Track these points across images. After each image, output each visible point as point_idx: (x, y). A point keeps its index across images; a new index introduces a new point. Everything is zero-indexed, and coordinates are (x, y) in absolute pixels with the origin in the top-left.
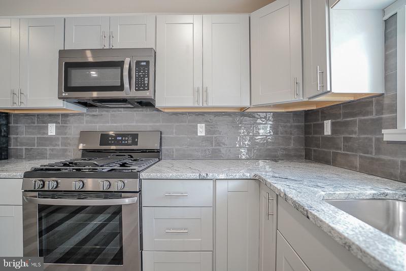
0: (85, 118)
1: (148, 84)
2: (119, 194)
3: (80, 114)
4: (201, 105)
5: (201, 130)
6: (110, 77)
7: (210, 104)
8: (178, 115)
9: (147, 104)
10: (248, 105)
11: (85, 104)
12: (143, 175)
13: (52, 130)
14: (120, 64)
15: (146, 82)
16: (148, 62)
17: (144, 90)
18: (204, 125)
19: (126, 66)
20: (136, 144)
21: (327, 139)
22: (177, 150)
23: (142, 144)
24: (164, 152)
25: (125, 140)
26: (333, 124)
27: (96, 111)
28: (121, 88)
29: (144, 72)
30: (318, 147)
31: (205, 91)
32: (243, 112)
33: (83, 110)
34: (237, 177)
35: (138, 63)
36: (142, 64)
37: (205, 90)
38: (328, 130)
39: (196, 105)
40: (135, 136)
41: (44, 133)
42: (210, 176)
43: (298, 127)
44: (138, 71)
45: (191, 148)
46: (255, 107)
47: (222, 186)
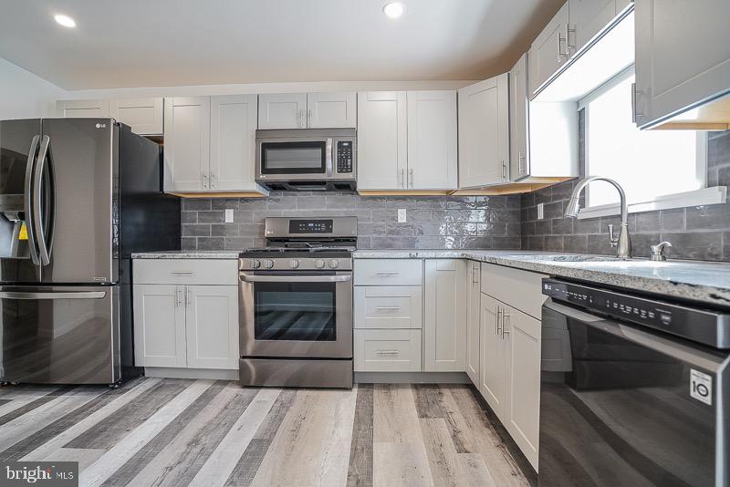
0: (268, 203)
1: (351, 166)
2: (333, 272)
3: (264, 199)
4: (405, 188)
5: (402, 216)
6: (310, 158)
7: (415, 187)
8: (376, 198)
9: (347, 187)
10: (455, 187)
11: (274, 187)
12: (356, 254)
13: (229, 216)
14: (322, 145)
15: (349, 164)
16: (350, 143)
17: (347, 172)
18: (405, 210)
19: (329, 147)
20: (331, 231)
21: (541, 223)
22: (375, 239)
23: (337, 231)
24: (359, 241)
25: (317, 227)
26: (545, 206)
27: (281, 195)
28: (322, 170)
29: (347, 153)
30: (533, 233)
31: (410, 173)
32: (449, 196)
33: (267, 193)
34: (446, 256)
35: (340, 144)
36: (345, 144)
37: (409, 171)
38: (541, 216)
39: (401, 188)
40: (329, 223)
41: (221, 221)
42: (420, 255)
43: (514, 213)
44: (340, 152)
45: (391, 236)
46: (464, 190)
47: (431, 265)
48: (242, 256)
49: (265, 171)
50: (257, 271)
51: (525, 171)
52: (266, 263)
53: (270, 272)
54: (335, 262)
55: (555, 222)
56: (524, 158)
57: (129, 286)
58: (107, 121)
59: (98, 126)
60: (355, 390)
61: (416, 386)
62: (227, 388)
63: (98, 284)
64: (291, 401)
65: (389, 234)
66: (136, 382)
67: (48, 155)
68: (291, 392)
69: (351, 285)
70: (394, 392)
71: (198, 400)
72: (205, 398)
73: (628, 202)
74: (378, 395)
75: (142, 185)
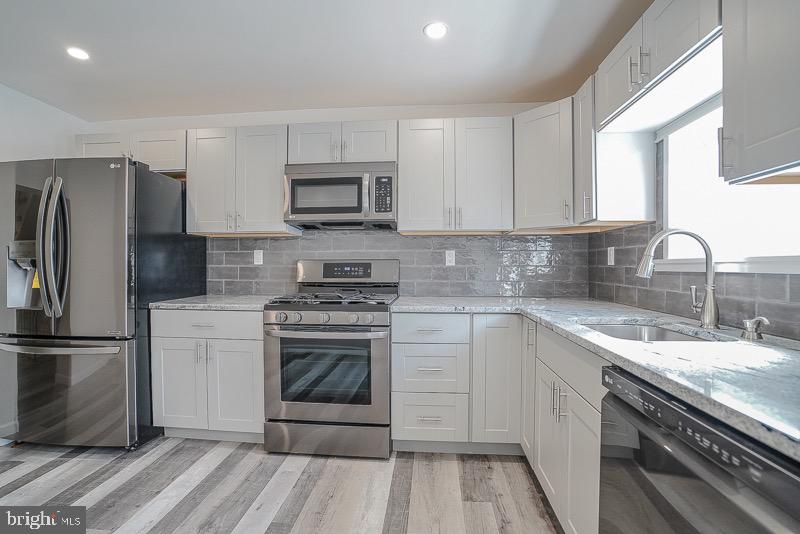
0: (301, 243)
1: (391, 204)
2: (367, 328)
3: (294, 238)
4: (453, 229)
5: (450, 258)
6: (345, 196)
7: (464, 228)
8: (420, 239)
9: (387, 227)
10: (511, 228)
11: (307, 227)
12: (394, 308)
13: (258, 258)
14: (358, 181)
15: (388, 202)
16: (390, 179)
17: (386, 211)
18: (453, 252)
19: (365, 183)
20: (369, 275)
21: (611, 270)
22: (420, 284)
23: (375, 277)
24: (401, 287)
25: (354, 271)
26: (616, 251)
27: (314, 235)
28: (358, 209)
29: (386, 189)
30: (602, 281)
31: (458, 212)
32: (504, 236)
33: (299, 233)
34: (497, 311)
35: (378, 180)
36: (384, 180)
37: (458, 209)
38: (611, 261)
39: (448, 229)
40: (367, 267)
41: (249, 263)
42: (467, 309)
43: (580, 255)
44: (378, 189)
45: (436, 281)
46: (520, 230)
47: (480, 321)
48: (267, 308)
49: (295, 210)
50: (284, 326)
51: (591, 214)
52: (293, 316)
53: (298, 327)
54: (369, 317)
55: (628, 271)
56: (590, 199)
57: (147, 338)
58: (121, 160)
59: (112, 166)
60: (393, 460)
61: (463, 458)
62: (251, 453)
63: (113, 339)
64: (320, 473)
65: (435, 278)
66: (154, 442)
67: (61, 198)
68: (321, 461)
69: (388, 342)
70: (436, 464)
71: (219, 468)
72: (226, 467)
73: (715, 259)
74: (418, 467)
75: (164, 225)
